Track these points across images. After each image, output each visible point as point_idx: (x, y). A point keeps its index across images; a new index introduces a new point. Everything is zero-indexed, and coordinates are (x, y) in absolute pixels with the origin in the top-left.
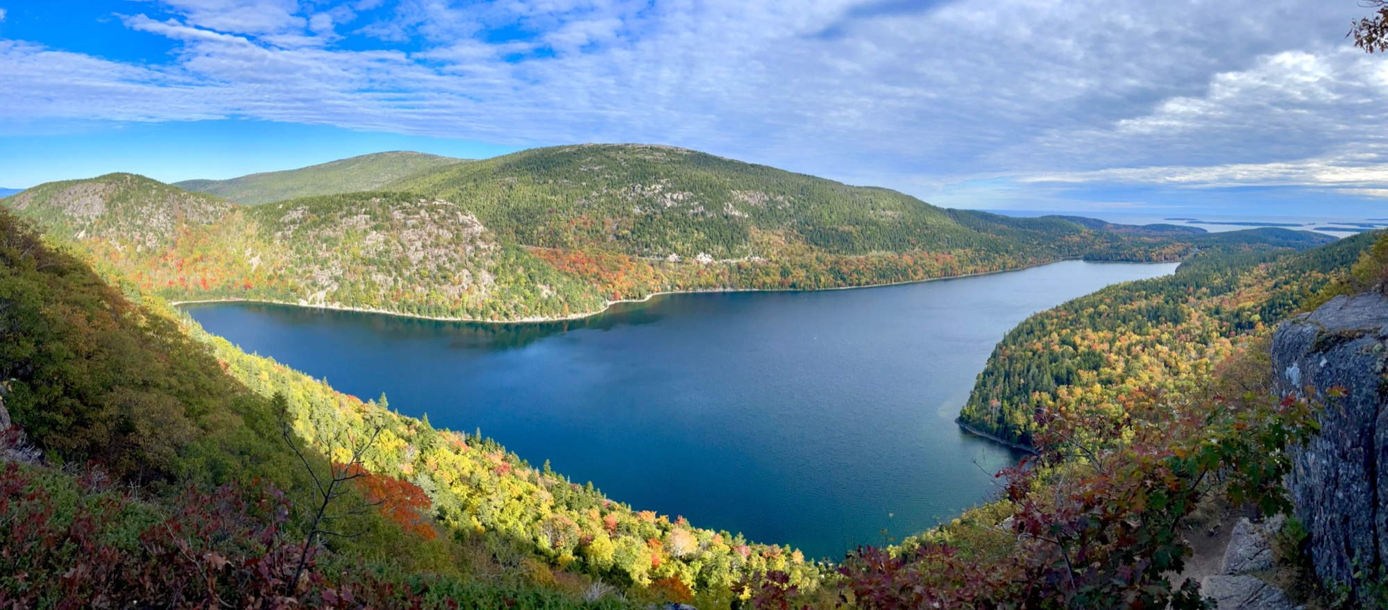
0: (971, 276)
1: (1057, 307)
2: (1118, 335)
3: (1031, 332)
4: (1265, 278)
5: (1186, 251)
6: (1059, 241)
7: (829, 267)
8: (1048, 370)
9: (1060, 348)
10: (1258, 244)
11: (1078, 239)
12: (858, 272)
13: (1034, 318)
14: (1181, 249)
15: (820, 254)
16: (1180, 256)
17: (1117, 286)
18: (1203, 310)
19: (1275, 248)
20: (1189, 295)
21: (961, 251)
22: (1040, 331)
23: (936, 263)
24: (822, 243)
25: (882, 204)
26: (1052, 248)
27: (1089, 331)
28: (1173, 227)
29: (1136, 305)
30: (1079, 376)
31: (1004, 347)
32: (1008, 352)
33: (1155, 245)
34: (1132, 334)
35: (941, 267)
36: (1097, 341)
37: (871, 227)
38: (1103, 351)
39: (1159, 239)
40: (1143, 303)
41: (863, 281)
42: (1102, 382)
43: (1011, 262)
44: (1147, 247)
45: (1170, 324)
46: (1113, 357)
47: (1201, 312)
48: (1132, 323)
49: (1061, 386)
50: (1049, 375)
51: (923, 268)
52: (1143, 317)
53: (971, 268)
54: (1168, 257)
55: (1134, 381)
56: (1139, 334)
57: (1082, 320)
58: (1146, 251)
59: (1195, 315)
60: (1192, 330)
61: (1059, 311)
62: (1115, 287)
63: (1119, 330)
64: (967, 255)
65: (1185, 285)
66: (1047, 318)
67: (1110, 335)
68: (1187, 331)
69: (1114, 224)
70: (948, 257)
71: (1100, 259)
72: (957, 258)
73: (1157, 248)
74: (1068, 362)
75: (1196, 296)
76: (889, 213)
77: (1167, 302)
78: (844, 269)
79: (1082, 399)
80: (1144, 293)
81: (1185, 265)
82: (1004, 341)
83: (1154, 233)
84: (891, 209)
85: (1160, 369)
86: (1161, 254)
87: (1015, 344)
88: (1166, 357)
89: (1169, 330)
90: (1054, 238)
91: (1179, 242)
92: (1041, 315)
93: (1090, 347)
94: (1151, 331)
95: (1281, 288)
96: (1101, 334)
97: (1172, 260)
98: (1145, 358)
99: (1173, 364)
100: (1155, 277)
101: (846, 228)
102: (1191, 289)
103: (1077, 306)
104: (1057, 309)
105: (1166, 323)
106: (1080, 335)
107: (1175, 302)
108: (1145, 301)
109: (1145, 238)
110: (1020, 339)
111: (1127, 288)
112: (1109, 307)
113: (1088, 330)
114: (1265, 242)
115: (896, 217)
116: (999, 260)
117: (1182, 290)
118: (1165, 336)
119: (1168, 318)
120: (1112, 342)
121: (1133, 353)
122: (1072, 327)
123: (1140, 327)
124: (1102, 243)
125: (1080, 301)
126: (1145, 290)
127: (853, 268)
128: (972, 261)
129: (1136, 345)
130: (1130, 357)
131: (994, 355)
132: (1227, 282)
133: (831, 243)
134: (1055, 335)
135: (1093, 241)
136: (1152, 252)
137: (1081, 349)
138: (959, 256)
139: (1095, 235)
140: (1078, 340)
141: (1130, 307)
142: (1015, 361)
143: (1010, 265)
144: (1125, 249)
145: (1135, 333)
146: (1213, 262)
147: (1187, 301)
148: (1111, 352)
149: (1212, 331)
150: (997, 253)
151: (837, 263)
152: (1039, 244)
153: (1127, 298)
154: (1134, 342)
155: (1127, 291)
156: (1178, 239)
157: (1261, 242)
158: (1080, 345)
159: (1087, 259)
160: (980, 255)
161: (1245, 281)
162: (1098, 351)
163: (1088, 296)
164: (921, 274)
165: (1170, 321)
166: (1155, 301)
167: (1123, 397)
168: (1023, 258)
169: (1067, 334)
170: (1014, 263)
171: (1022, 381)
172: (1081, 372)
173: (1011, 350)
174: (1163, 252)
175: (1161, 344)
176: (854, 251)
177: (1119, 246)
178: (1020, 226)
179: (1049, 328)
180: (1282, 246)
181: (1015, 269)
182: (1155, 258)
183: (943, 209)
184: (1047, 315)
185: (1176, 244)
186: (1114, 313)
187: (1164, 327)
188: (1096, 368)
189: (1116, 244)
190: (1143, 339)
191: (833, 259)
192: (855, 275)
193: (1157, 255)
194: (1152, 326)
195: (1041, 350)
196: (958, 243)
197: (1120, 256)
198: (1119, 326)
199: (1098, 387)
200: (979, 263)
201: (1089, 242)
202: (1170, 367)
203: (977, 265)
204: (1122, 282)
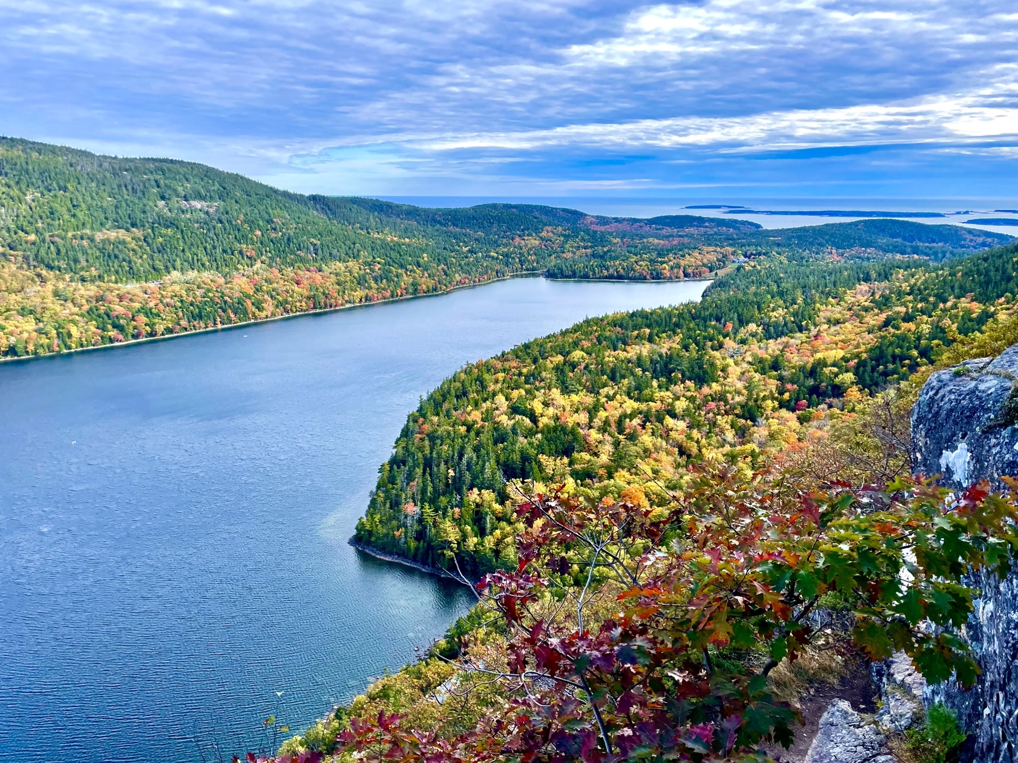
7: (86, 307)
12: (148, 313)
15: (61, 285)
24: (63, 264)
25: (180, 189)
37: (163, 231)
41: (160, 328)
76: (198, 204)
78: (118, 309)
84: (201, 198)
101: (113, 235)
115: (211, 210)
127: (137, 305)
133: (84, 264)
151: (100, 299)
176: (133, 274)
191: (92, 293)
192: (142, 318)
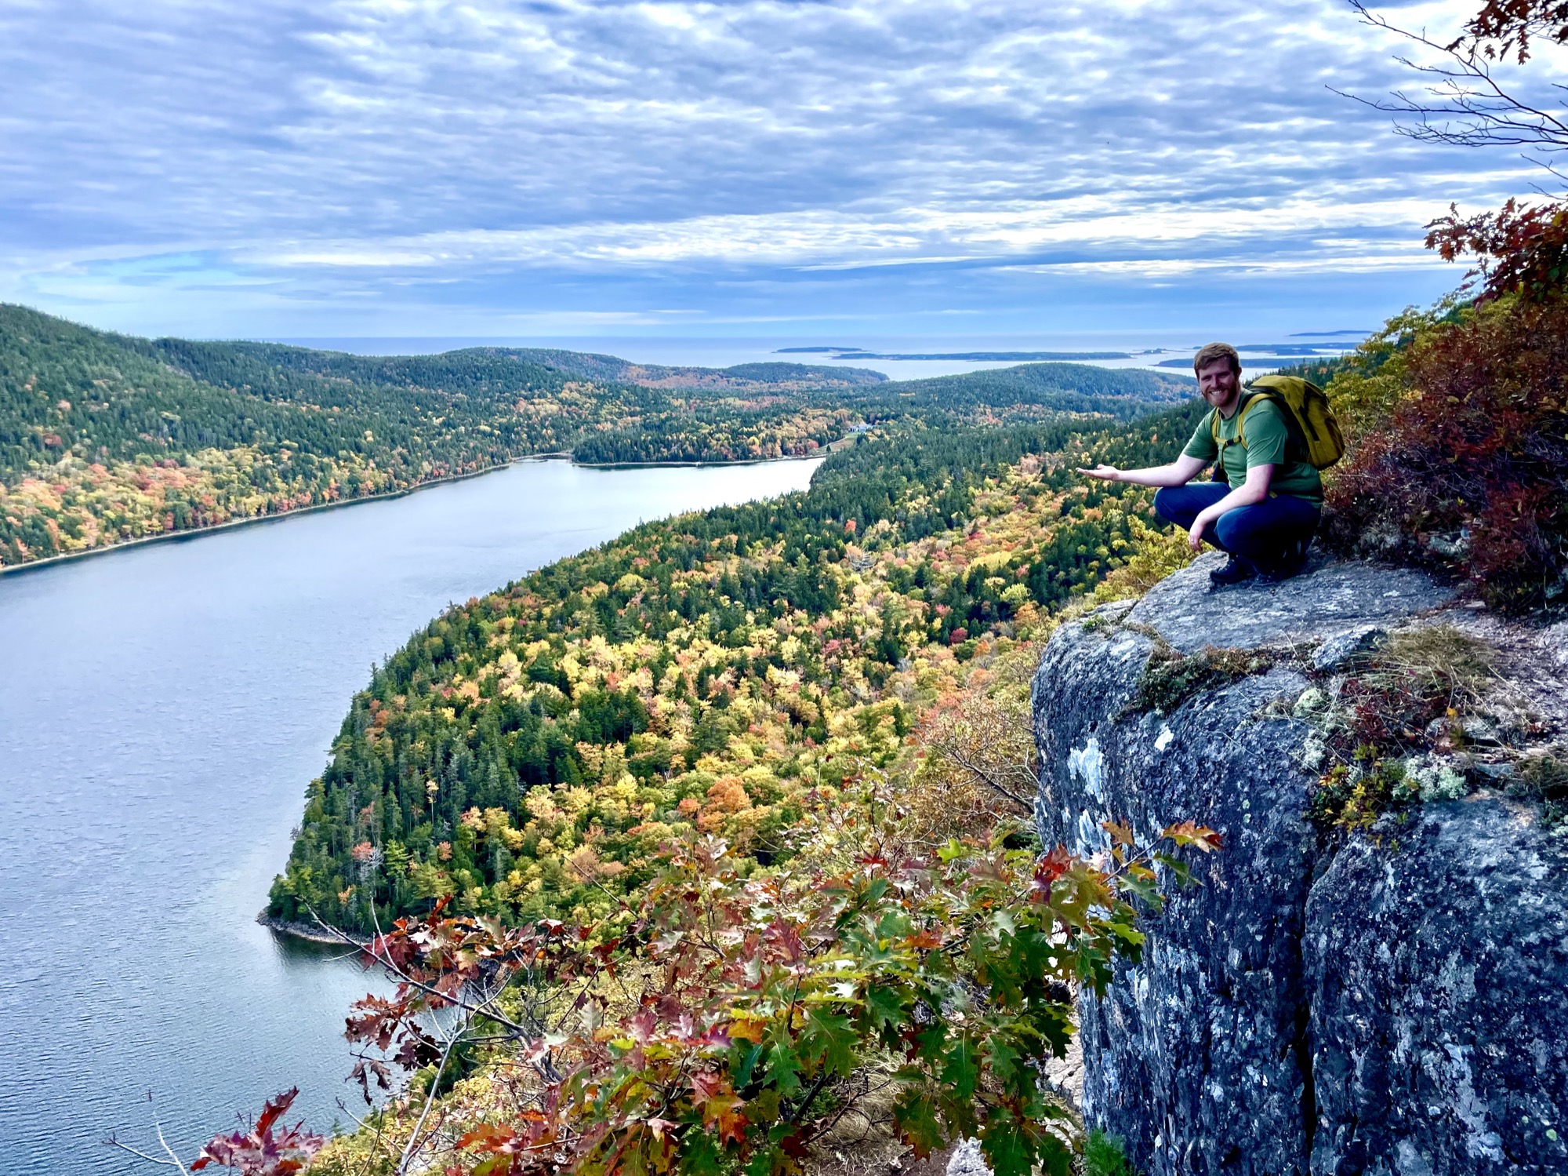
0: (259, 522)
1: (510, 587)
2: (673, 649)
3: (445, 655)
4: (1035, 492)
5: (837, 430)
6: (503, 413)
8: (499, 749)
9: (526, 690)
10: (1017, 409)
11: (555, 408)
13: (453, 618)
14: (821, 424)
16: (821, 443)
17: (665, 524)
18: (883, 578)
19: (1062, 414)
20: (846, 542)
21: (218, 456)
22: (471, 652)
23: (140, 497)
26: (484, 433)
27: (598, 642)
28: (801, 369)
29: (715, 571)
30: (578, 758)
31: (376, 703)
32: (386, 715)
33: (758, 416)
34: (708, 643)
35: (158, 503)
36: (619, 666)
38: (637, 689)
39: (767, 402)
40: (732, 566)
42: (636, 769)
43: (371, 476)
44: (737, 423)
45: (801, 615)
46: (663, 704)
47: (878, 582)
48: (706, 617)
49: (536, 788)
50: (501, 761)
51: (96, 513)
52: (732, 599)
53: (256, 499)
54: (790, 445)
55: (715, 760)
56: (727, 644)
57: (578, 614)
58: (735, 434)
59: (862, 591)
60: (858, 629)
61: (517, 596)
62: (658, 527)
63: (672, 635)
64: (238, 466)
65: (835, 517)
66: (487, 615)
67: (653, 650)
68: (847, 632)
69: (647, 367)
70: (179, 474)
71: (618, 457)
72: (207, 477)
73: (762, 424)
74: (549, 725)
75: (865, 541)
77: (792, 560)
79: (590, 817)
80: (734, 538)
81: (833, 465)
82: (375, 686)
83: (753, 386)
85: (780, 730)
86: (773, 439)
87: (404, 692)
88: (791, 697)
89: (800, 630)
90: (487, 408)
91: (816, 407)
92: (469, 610)
93: (602, 683)
94: (755, 634)
95: (1080, 517)
96: (629, 648)
97: (802, 453)
98: (741, 703)
99: (814, 714)
100: (759, 499)
102: (852, 525)
103: (563, 579)
104: (511, 591)
105: (791, 613)
106: (576, 654)
107: (813, 558)
108: (736, 560)
109: (730, 400)
110: (417, 677)
111: (686, 527)
112: (648, 577)
113: (595, 638)
114: (1033, 400)
116: (339, 474)
117: (831, 528)
118: (789, 648)
119: (796, 599)
120: (657, 670)
121: (713, 694)
122: (553, 636)
123: (727, 626)
124: (621, 415)
125: (570, 567)
126: (735, 531)
128: (258, 480)
129: (718, 671)
130: (705, 704)
131: (351, 727)
132: (942, 503)
134: (509, 659)
135: (595, 413)
136: (749, 435)
137: (580, 689)
138: (214, 471)
139: (597, 396)
140: (570, 666)
141: (699, 577)
142: (408, 736)
143: (370, 484)
144: (680, 430)
145: (715, 642)
146: (903, 456)
147: (841, 555)
148: (656, 692)
149: (907, 629)
150: (328, 452)
152: (447, 424)
153: (691, 554)
154: (713, 664)
155: (691, 538)
156: (816, 400)
157: (1025, 402)
158: (579, 680)
159: (583, 458)
160: (278, 461)
161: (986, 501)
162: (624, 691)
163: (591, 553)
164: (91, 530)
165: (801, 608)
166: (764, 559)
167: (692, 803)
168: (406, 462)
169: (542, 654)
170: (381, 478)
171: (433, 786)
172: (582, 747)
173: (396, 709)
174: (779, 434)
175: (780, 664)
177: (663, 422)
178: (390, 379)
179: (493, 642)
180: (1079, 410)
181: (387, 493)
182: (757, 450)
183: (143, 341)
184: (488, 610)
185: (810, 412)
186: (662, 593)
187: (785, 622)
188: (621, 733)
189: (654, 417)
190: (735, 654)
193: (764, 443)
194: (757, 622)
195: (478, 701)
196: (208, 432)
197: (668, 446)
198: (674, 626)
199: (628, 784)
200: (279, 483)
201: (584, 413)
202: (806, 724)
203: (274, 490)
204: (676, 514)
